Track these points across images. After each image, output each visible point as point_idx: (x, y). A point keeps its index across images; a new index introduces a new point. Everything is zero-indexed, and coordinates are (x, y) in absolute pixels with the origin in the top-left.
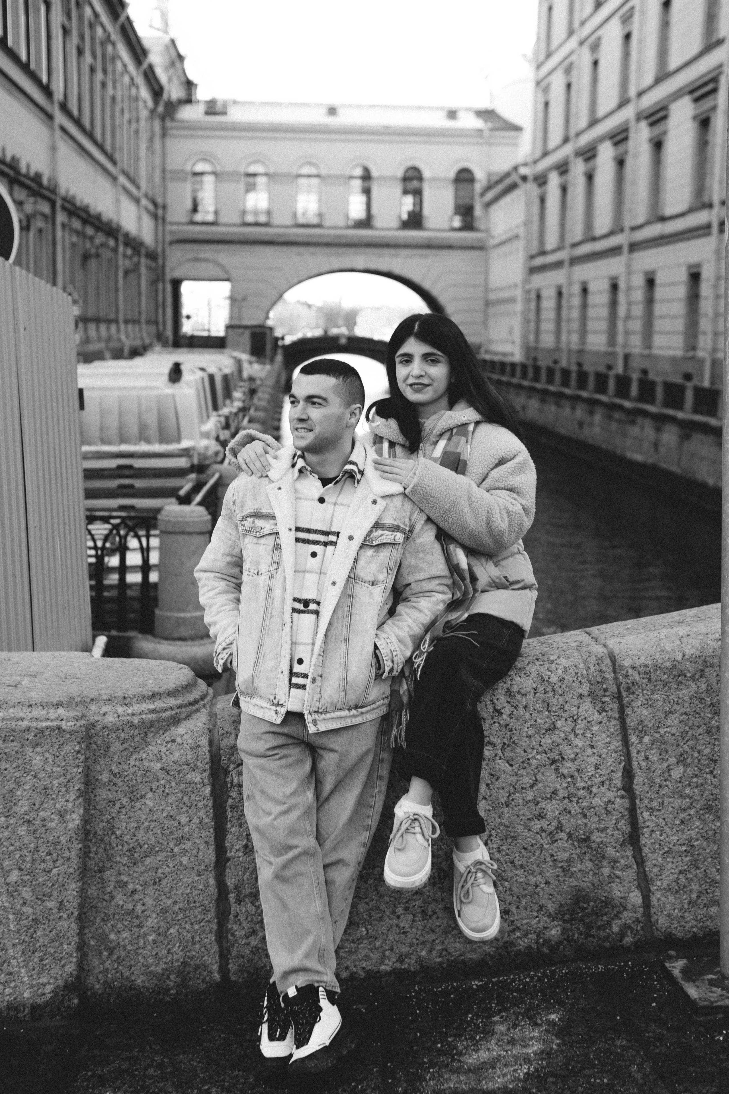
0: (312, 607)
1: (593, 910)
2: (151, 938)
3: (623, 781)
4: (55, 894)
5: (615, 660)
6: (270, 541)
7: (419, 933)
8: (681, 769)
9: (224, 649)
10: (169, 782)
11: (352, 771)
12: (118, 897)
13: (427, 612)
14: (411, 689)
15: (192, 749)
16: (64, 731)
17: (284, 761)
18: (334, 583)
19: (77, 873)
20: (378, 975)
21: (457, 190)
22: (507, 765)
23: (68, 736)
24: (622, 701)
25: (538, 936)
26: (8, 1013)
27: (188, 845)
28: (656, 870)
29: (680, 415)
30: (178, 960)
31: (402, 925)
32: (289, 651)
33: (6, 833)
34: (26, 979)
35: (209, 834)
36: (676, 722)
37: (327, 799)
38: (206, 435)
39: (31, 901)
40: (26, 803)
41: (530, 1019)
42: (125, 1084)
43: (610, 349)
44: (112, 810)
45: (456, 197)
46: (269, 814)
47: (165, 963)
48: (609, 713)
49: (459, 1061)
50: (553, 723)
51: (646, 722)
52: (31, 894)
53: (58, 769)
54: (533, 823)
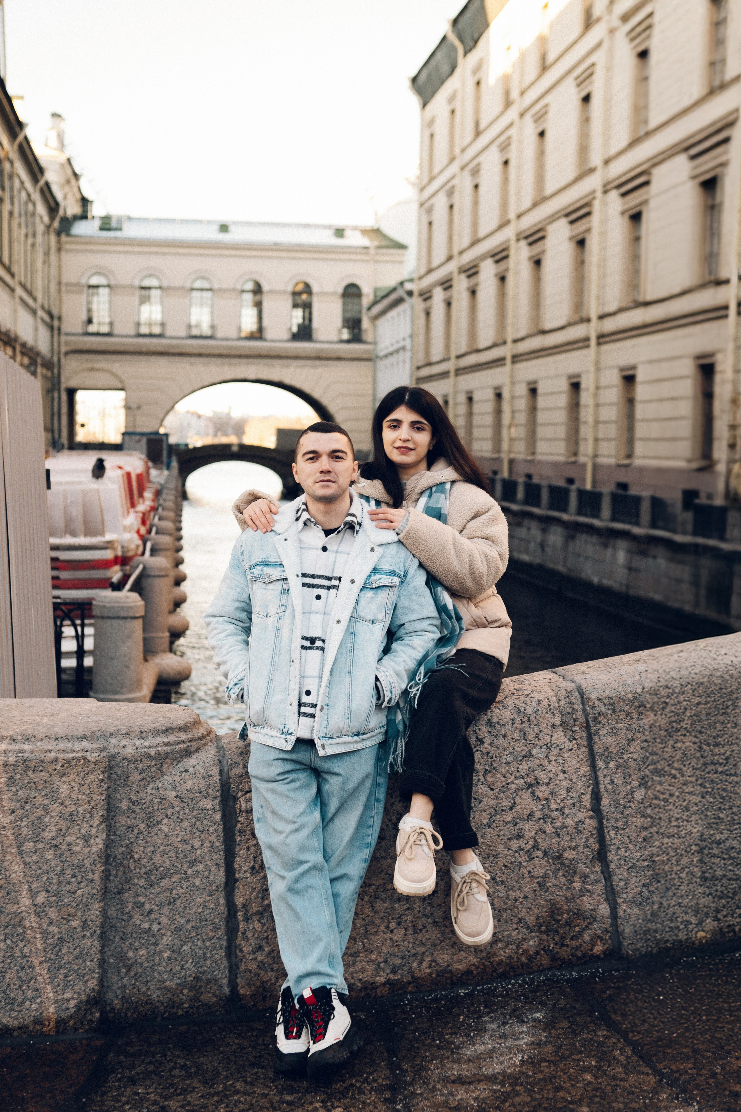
0: (318, 643)
1: (566, 922)
2: (166, 955)
3: (591, 803)
4: (79, 914)
5: (583, 694)
6: (279, 585)
7: (411, 946)
8: (643, 791)
9: (236, 684)
10: (183, 808)
11: (353, 794)
12: (137, 916)
13: (420, 649)
14: (406, 719)
15: (204, 778)
16: (89, 761)
17: (293, 785)
18: (338, 622)
19: (100, 894)
20: (374, 985)
21: (344, 304)
22: (488, 789)
23: (92, 766)
24: (590, 730)
25: (518, 947)
26: (34, 1028)
27: (200, 867)
28: (622, 884)
29: (565, 517)
30: (190, 976)
31: (395, 938)
32: (298, 685)
33: (35, 858)
34: (51, 995)
35: (219, 857)
36: (638, 748)
37: (332, 819)
38: (126, 529)
39: (57, 921)
40: (54, 829)
41: (517, 1017)
42: (153, 1083)
43: (495, 456)
44: (131, 836)
45: (344, 311)
46: (281, 833)
47: (179, 978)
48: (579, 741)
49: (458, 1053)
50: (529, 751)
51: (611, 749)
52: (57, 914)
53: (84, 797)
54: (512, 842)
